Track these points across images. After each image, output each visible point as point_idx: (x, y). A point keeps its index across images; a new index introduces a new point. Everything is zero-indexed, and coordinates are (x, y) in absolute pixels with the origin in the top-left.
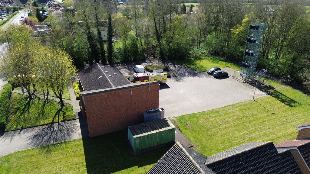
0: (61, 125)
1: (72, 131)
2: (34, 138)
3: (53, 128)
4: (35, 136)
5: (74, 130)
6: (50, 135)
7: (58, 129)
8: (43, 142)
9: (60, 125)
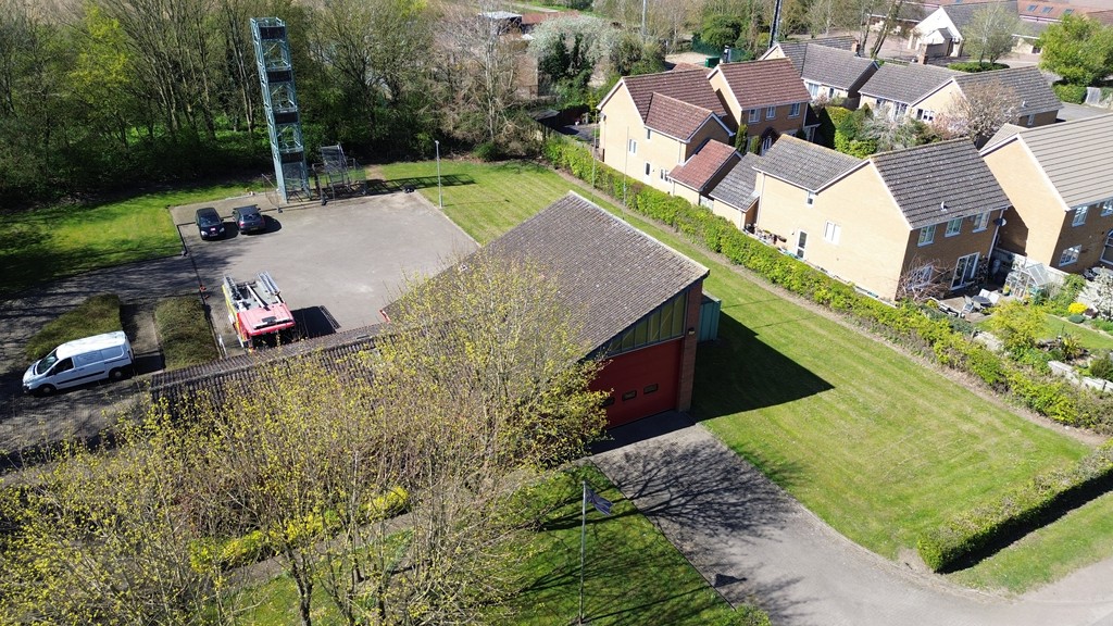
0: (645, 486)
1: (667, 453)
2: (746, 527)
3: (667, 502)
4: (734, 527)
5: (659, 452)
6: (712, 495)
7: (667, 488)
8: (756, 496)
9: (643, 490)
